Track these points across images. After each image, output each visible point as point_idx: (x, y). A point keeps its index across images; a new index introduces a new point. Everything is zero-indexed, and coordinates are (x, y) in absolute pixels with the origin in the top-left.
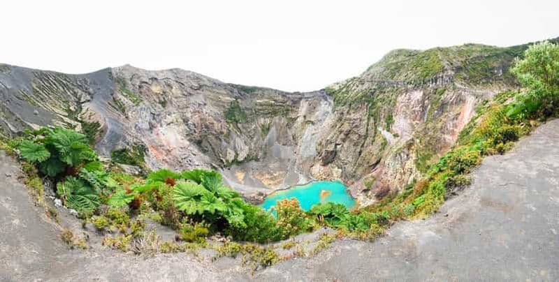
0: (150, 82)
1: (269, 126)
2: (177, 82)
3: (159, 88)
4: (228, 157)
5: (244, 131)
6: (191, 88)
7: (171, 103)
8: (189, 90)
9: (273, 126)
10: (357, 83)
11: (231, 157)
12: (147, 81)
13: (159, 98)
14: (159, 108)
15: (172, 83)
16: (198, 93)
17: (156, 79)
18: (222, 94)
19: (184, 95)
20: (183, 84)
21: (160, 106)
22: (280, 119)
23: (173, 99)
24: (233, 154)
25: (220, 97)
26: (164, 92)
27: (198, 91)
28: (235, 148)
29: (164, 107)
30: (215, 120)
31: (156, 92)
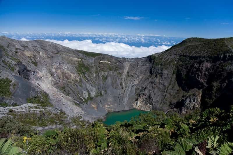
0: (23, 49)
1: (107, 76)
2: (42, 49)
3: (30, 53)
4: (84, 96)
5: (90, 78)
6: (52, 52)
7: (41, 63)
8: (51, 54)
9: (109, 76)
10: (168, 54)
11: (86, 95)
12: (21, 48)
13: (32, 60)
14: (34, 67)
15: (39, 49)
16: (57, 56)
17: (26, 47)
18: (72, 57)
19: (48, 57)
20: (47, 50)
21: (34, 65)
22: (113, 73)
23: (42, 60)
24: (87, 94)
25: (72, 58)
26: (34, 56)
27: (57, 55)
28: (87, 89)
29: (36, 66)
30: (71, 73)
31: (29, 55)
